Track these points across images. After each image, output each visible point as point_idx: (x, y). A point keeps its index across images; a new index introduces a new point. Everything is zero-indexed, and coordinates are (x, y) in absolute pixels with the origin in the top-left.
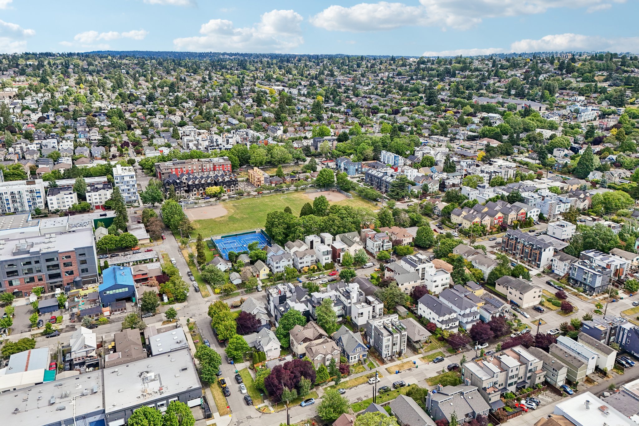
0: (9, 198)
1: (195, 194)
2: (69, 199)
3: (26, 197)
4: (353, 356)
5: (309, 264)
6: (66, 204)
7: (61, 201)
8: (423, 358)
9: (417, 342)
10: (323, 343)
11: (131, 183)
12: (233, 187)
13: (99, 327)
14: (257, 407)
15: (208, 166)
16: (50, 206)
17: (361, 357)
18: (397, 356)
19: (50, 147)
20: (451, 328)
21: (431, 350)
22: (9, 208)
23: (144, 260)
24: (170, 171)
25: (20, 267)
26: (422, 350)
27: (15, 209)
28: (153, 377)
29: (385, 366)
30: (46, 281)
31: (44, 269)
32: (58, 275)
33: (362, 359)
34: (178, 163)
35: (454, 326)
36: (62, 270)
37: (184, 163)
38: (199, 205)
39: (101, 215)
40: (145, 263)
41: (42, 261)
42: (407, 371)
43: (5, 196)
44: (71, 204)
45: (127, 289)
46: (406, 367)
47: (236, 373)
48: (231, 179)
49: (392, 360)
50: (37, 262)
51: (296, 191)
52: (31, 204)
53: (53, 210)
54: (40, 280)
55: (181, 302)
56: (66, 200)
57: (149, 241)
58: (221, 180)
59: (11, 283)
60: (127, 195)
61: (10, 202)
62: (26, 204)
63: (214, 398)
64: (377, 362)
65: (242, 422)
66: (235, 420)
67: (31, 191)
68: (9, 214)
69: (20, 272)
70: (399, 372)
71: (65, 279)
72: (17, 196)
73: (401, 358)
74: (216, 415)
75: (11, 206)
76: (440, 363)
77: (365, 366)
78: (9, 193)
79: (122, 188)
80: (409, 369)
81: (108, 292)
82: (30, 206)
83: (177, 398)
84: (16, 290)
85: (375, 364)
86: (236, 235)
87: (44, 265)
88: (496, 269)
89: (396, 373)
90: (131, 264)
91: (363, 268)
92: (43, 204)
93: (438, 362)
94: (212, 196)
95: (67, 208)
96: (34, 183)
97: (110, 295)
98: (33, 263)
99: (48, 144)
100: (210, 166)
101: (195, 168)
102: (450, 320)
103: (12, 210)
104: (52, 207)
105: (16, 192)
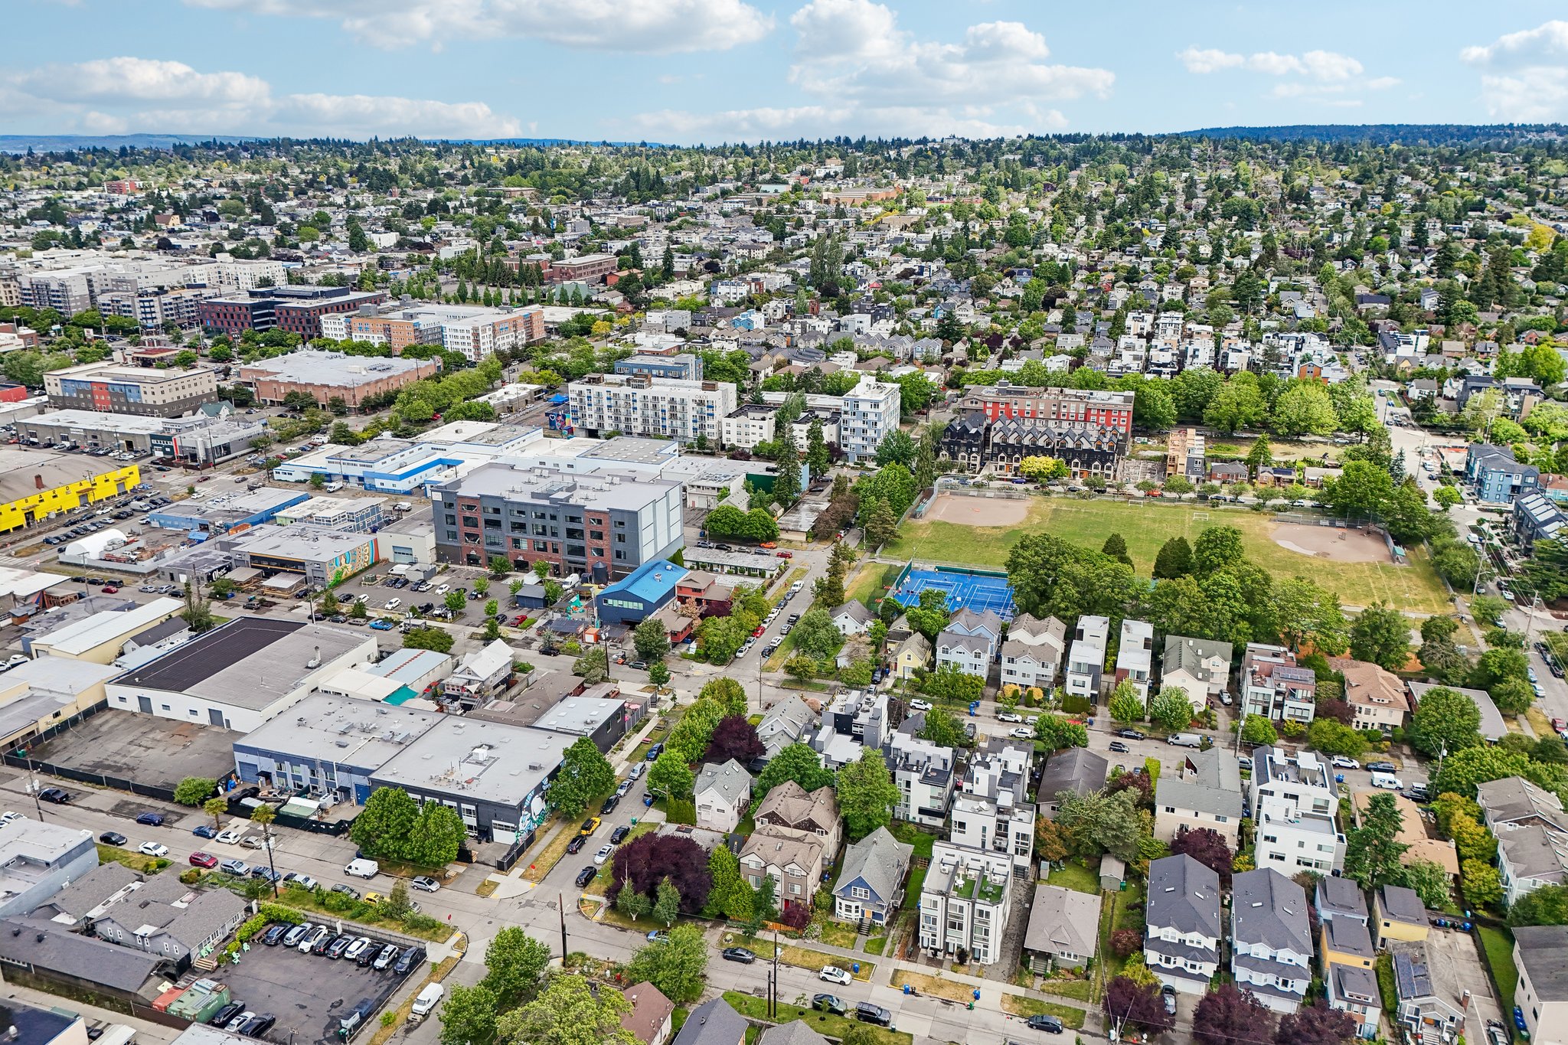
0: (667, 408)
1: (1001, 468)
2: (757, 430)
3: (691, 412)
4: (844, 903)
5: (1031, 681)
6: (751, 437)
7: (743, 430)
8: (1016, 999)
9: (1045, 956)
10: (797, 840)
11: (871, 417)
12: (1096, 467)
13: (560, 657)
14: (584, 896)
15: (1074, 408)
16: (725, 436)
17: (868, 915)
18: (955, 959)
19: (851, 329)
20: (1179, 972)
21: (1063, 995)
22: (664, 427)
23: (749, 569)
24: (980, 406)
25: (530, 519)
26: (1039, 981)
27: (673, 431)
28: (481, 759)
29: (904, 965)
30: (563, 556)
31: (563, 533)
32: (580, 551)
33: (867, 922)
34: (1009, 392)
35: (1189, 970)
36: (588, 542)
37: (1022, 393)
38: (984, 491)
39: (768, 469)
40: (749, 575)
41: (561, 517)
42: (938, 1003)
43: (661, 403)
44: (758, 439)
45: (641, 606)
46: (946, 994)
47: (634, 823)
48: (1099, 447)
49: (933, 961)
50: (553, 517)
51: (1256, 509)
52: (697, 425)
53: (728, 444)
54: (556, 551)
55: (714, 664)
56: (751, 430)
57: (803, 538)
58: (1070, 445)
59: (516, 542)
60: (859, 441)
61: (668, 415)
62: (690, 425)
63: (550, 846)
64: (898, 947)
65: (533, 906)
66: (529, 897)
67: (701, 403)
68: (661, 438)
69: (529, 527)
70: (913, 993)
71: (591, 559)
72: (679, 407)
73: (962, 969)
74: (517, 871)
75: (668, 423)
76: (1044, 1034)
77: (862, 939)
78: (668, 399)
79: (852, 424)
80: (947, 1003)
81: (610, 601)
82: (695, 429)
83: (473, 808)
84: (521, 558)
85: (887, 948)
86: (972, 572)
87: (563, 526)
88: (1543, 893)
89: (906, 991)
90: (726, 569)
91: (1166, 741)
92: (715, 430)
93: (1038, 1028)
94: (1031, 478)
95: (751, 445)
96: (713, 388)
97: (612, 607)
98: (548, 517)
99: (850, 324)
100: (1077, 408)
101: (1042, 407)
102: (1181, 948)
103: (668, 432)
104: (728, 440)
105: (678, 400)
